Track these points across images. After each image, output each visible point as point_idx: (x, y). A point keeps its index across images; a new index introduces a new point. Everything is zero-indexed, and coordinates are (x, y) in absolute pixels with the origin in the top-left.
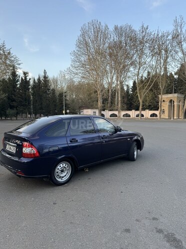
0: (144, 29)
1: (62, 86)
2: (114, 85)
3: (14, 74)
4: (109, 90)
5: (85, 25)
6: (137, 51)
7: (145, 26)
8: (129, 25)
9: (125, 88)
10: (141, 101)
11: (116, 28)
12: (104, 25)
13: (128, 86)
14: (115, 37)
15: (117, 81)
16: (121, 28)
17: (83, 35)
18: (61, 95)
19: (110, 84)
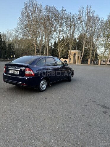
0: (63, 11)
1: (9, 39)
2: (43, 42)
4: (40, 45)
5: (27, 1)
6: (58, 23)
7: (64, 9)
8: (54, 6)
9: (50, 45)
10: (59, 53)
11: (47, 7)
12: (39, 4)
13: (51, 43)
14: (46, 13)
15: (45, 40)
16: (50, 8)
17: (26, 8)
18: (10, 45)
19: (41, 41)
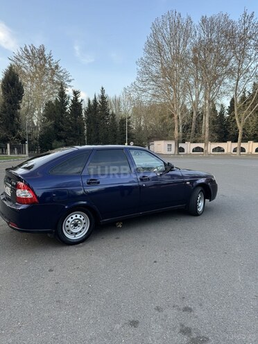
0: (247, 18)
2: (200, 106)
3: (62, 94)
4: (193, 113)
5: (157, 19)
6: (235, 53)
7: (249, 13)
8: (224, 13)
9: (218, 109)
10: (240, 127)
11: (204, 21)
12: (186, 17)
13: (222, 105)
14: (202, 34)
15: (205, 100)
16: (212, 19)
17: (155, 35)
18: (123, 121)
19: (195, 104)
